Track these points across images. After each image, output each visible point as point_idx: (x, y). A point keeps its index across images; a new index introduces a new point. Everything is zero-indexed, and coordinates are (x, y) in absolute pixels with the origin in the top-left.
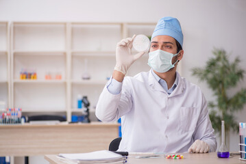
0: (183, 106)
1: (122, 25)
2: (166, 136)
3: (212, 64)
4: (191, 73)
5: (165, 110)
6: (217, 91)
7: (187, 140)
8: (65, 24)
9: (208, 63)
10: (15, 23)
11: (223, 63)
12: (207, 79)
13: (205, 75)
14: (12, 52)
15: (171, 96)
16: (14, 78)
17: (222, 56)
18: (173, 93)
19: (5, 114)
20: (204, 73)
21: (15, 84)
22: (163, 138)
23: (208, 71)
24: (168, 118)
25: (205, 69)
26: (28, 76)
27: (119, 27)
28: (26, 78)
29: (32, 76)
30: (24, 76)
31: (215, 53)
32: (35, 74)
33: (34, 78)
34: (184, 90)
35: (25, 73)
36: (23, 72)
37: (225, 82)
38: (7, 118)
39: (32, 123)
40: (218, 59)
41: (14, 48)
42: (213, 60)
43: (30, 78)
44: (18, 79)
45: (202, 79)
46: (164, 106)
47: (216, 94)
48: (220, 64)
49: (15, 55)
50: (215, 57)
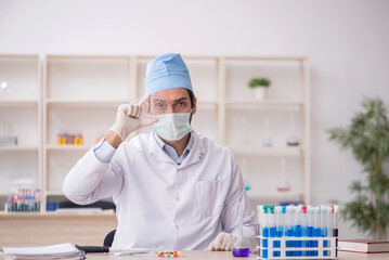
0: (200, 179)
1: (217, 59)
2: (177, 227)
3: (360, 122)
4: (329, 135)
5: (172, 188)
6: (368, 164)
7: (209, 230)
8: (128, 58)
9: (353, 120)
10: (49, 57)
11: (378, 120)
12: (353, 145)
13: (350, 139)
14: (46, 101)
15: (181, 166)
16: (48, 142)
17: (376, 110)
18: (184, 162)
19: (16, 197)
20: (347, 135)
21: (49, 152)
22: (171, 229)
23: (354, 134)
24: (178, 199)
25: (349, 130)
26: (69, 139)
27: (213, 62)
28: (67, 142)
29: (76, 140)
30: (64, 140)
31: (365, 105)
32: (81, 137)
33: (78, 142)
34: (202, 156)
35: (66, 135)
36: (62, 133)
37: (380, 151)
38: (19, 203)
39: (60, 212)
40: (370, 114)
41: (48, 96)
42: (362, 115)
43: (73, 142)
44: (55, 144)
45: (345, 145)
46: (172, 182)
47: (367, 170)
48: (373, 121)
49: (49, 107)
50: (365, 111)
